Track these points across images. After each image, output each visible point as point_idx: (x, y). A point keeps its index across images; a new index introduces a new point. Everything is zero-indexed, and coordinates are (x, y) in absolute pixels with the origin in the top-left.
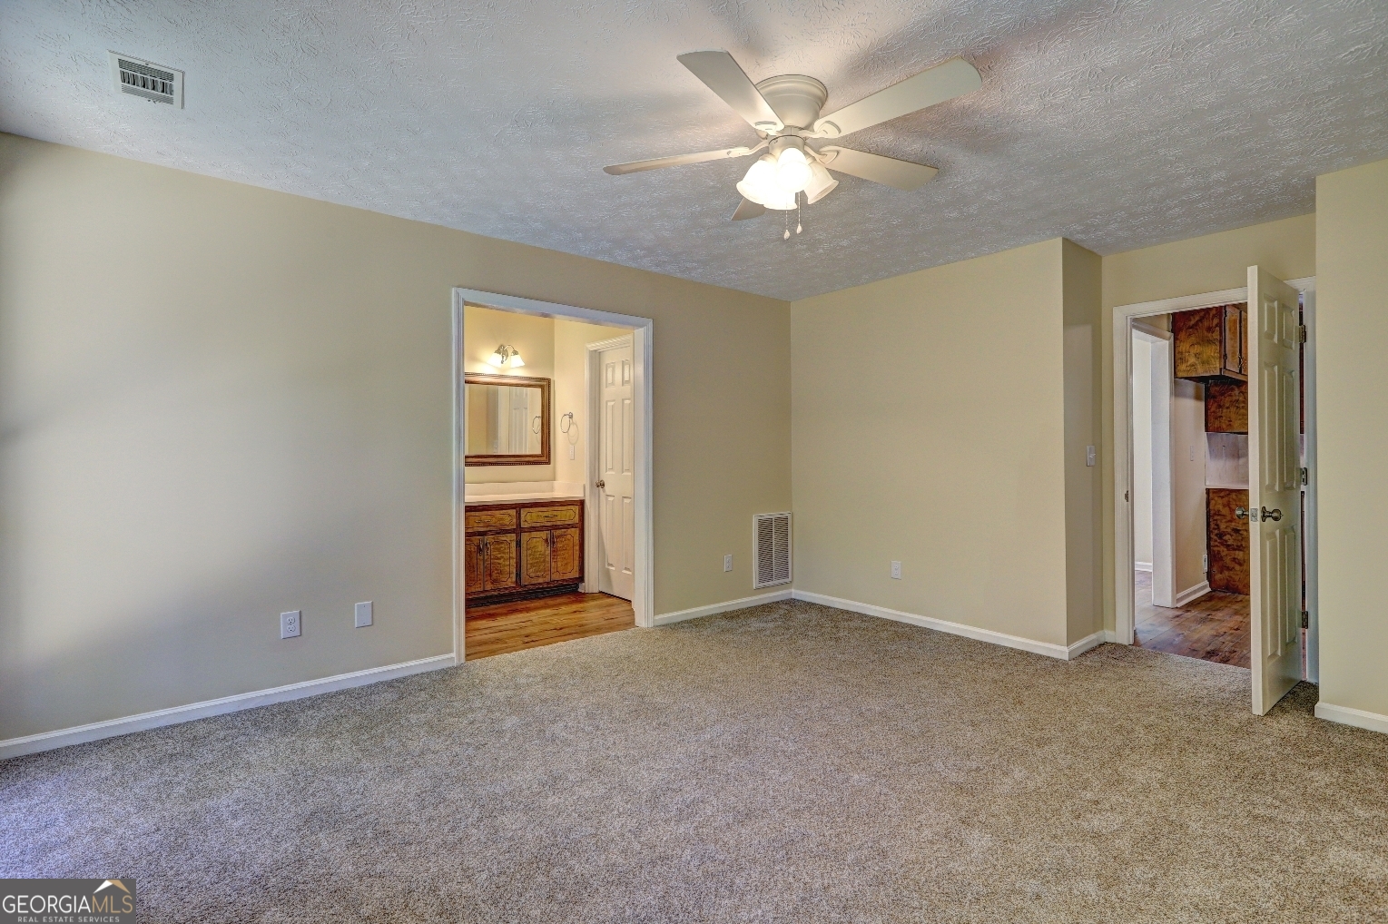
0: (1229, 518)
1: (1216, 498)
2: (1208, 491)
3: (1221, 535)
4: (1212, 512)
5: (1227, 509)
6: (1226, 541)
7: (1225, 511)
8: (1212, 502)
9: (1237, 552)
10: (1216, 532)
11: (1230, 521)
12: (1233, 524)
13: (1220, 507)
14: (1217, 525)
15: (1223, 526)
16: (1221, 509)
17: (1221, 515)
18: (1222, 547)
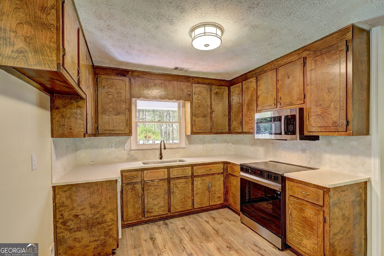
0: (70, 208)
1: (61, 193)
2: (54, 188)
3: (64, 223)
4: (57, 205)
5: (69, 200)
6: (68, 226)
7: (67, 202)
8: (58, 196)
9: (77, 233)
10: (61, 220)
11: (72, 209)
12: (74, 211)
13: (64, 199)
14: (62, 215)
15: (66, 215)
16: (65, 201)
17: (65, 206)
18: (66, 232)
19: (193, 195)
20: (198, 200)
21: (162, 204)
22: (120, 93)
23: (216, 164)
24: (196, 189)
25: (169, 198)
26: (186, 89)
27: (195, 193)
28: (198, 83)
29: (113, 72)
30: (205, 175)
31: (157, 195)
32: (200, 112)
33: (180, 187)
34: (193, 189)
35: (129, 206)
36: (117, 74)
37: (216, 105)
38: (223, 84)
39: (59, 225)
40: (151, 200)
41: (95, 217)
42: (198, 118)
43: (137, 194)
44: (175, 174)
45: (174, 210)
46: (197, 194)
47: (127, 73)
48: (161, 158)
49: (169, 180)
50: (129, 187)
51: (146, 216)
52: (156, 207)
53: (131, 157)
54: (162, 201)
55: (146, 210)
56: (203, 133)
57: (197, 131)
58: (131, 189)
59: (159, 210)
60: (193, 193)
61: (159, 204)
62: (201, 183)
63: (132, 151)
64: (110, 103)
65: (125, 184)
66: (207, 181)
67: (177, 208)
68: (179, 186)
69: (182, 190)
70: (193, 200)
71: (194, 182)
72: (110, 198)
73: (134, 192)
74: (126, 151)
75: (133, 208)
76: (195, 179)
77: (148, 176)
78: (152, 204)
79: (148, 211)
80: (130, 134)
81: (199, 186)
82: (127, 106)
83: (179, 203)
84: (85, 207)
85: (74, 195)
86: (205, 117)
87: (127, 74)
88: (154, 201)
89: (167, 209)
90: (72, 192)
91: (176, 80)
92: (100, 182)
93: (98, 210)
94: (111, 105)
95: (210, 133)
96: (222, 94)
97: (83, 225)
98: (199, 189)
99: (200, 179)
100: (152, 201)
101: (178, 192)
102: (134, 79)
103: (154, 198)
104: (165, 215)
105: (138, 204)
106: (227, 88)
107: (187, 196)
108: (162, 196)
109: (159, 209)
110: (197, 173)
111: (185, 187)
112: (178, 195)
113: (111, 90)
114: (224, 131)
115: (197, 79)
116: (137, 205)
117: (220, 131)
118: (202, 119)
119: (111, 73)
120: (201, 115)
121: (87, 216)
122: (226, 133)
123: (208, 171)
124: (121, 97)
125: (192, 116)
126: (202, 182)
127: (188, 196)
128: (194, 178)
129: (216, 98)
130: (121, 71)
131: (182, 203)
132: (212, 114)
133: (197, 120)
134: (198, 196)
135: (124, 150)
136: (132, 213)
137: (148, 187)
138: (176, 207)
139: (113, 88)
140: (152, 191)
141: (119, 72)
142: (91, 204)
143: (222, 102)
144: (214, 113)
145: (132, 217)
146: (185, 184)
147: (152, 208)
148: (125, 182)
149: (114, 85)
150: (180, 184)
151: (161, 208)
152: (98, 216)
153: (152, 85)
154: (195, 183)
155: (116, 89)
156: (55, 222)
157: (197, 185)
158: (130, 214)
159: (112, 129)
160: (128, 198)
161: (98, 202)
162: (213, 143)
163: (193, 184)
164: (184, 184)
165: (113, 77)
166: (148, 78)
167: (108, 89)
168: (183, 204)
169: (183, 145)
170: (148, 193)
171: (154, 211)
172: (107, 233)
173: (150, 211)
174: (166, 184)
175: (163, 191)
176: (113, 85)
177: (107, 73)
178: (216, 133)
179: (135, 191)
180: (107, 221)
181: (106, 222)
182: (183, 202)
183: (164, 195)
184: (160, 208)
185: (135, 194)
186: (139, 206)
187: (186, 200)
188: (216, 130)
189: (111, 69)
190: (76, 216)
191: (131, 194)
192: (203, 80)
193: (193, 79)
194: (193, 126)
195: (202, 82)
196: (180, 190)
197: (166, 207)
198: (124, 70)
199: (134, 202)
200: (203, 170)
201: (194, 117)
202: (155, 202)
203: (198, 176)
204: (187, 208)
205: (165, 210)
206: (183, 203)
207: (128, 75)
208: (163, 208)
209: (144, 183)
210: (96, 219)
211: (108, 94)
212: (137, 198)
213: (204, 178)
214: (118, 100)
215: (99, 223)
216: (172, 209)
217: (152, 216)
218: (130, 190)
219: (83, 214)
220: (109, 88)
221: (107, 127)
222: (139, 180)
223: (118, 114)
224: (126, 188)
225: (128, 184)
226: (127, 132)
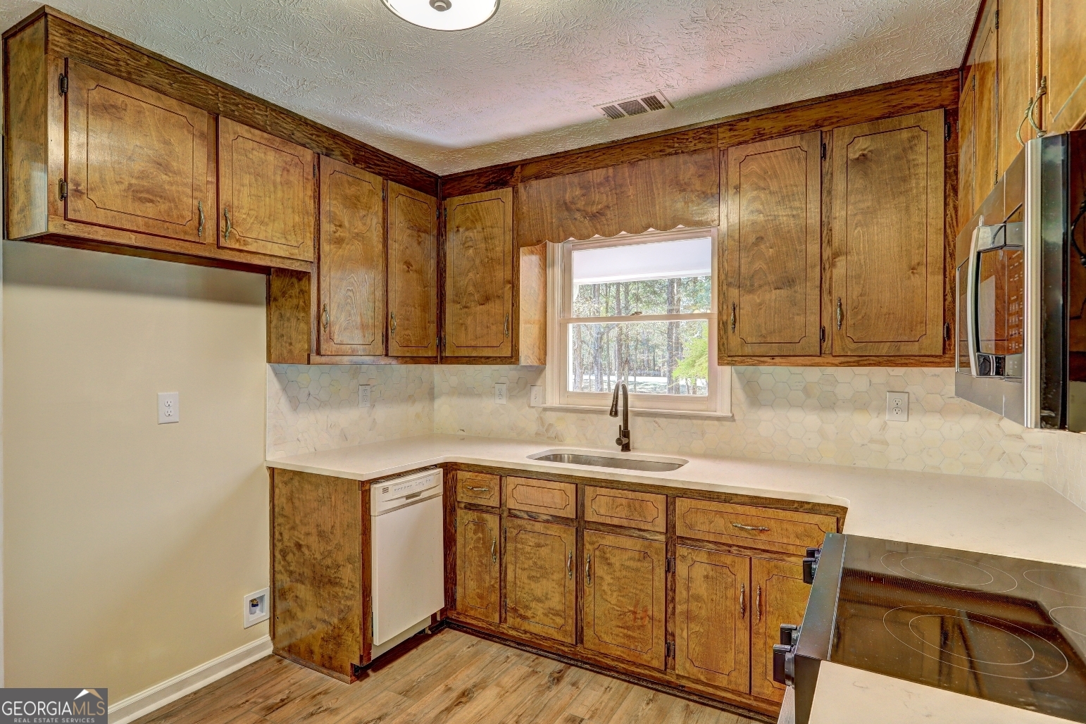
0: (291, 523)
1: (279, 486)
2: (272, 470)
4: (276, 510)
6: (289, 564)
7: (288, 509)
8: (277, 491)
9: (299, 586)
10: (280, 546)
11: (294, 529)
12: (296, 533)
13: (284, 500)
14: (281, 535)
15: (286, 537)
16: (284, 505)
17: (285, 516)
18: (285, 574)
19: (669, 616)
20: (692, 645)
21: (556, 602)
22: (491, 239)
23: (796, 510)
24: (685, 593)
25: (579, 592)
26: (700, 176)
27: (679, 609)
28: (760, 136)
29: (479, 183)
30: (731, 546)
31: (541, 567)
32: (765, 267)
33: (617, 565)
34: (670, 591)
35: (468, 573)
36: (488, 187)
37: (859, 217)
38: (910, 103)
39: (278, 556)
40: (523, 576)
41: (324, 561)
42: (751, 291)
43: (486, 542)
44: (602, 511)
45: (595, 645)
46: (689, 617)
47: (510, 174)
48: (626, 448)
49: (579, 523)
50: (471, 516)
51: (510, 621)
52: (538, 608)
53: (547, 430)
54: (557, 594)
55: (510, 604)
56: (777, 360)
57: (748, 350)
58: (474, 525)
59: (547, 621)
60: (674, 608)
61: (547, 599)
62: (707, 577)
63: (548, 413)
64: (469, 271)
65: (463, 505)
66: (739, 577)
67: (607, 639)
68: (616, 561)
69: (625, 577)
70: (669, 637)
71: (678, 562)
72: (348, 526)
73: (481, 535)
74: (534, 410)
75: (478, 581)
76: (682, 550)
77: (520, 496)
78: (526, 590)
79: (515, 610)
80: (513, 360)
81: (700, 588)
82: (508, 276)
83: (614, 623)
84: (310, 530)
85: (297, 495)
86: (790, 286)
87: (511, 178)
88: (533, 585)
89: (570, 627)
90: (294, 489)
91: (661, 151)
92: (333, 479)
93: (329, 548)
94: (471, 275)
95: (817, 360)
96: (898, 158)
97: (308, 572)
98: (698, 598)
99: (703, 556)
100: (526, 581)
101: (612, 581)
102: (525, 187)
103: (534, 574)
104: (567, 646)
105: (491, 578)
106: (936, 120)
107: (646, 611)
108: (556, 576)
109: (545, 615)
110: (691, 527)
111: (637, 570)
112: (612, 595)
113: (471, 234)
114: (914, 349)
115: (751, 124)
116: (487, 578)
117: (884, 349)
118: (773, 296)
119: (475, 187)
120: (771, 278)
121: (313, 554)
122: (927, 359)
123: (744, 534)
124: (493, 249)
125: (725, 287)
126: (711, 573)
127: (650, 613)
128: (678, 546)
129: (859, 183)
130: (496, 173)
131: (626, 631)
132: (833, 265)
133: (747, 303)
134: (695, 627)
135: (530, 407)
136: (476, 597)
137: (516, 531)
138: (603, 635)
139: (475, 228)
140: (528, 549)
141: (491, 176)
142: (319, 529)
143: (902, 199)
144: (841, 262)
145: (476, 610)
146: (639, 560)
147: (527, 603)
148: (462, 497)
149: (478, 217)
150: (616, 551)
151: (554, 618)
152: (329, 562)
153: (577, 193)
154: (681, 569)
155: (483, 229)
156: (273, 546)
157: (689, 579)
158: (471, 596)
159: (473, 343)
160: (468, 549)
161: (330, 527)
163: (670, 568)
164: (631, 559)
165: (477, 196)
166: (565, 172)
167: (467, 233)
168: (629, 637)
169: (722, 407)
170: (516, 549)
171: (533, 617)
172: (344, 614)
173: (522, 611)
174: (569, 537)
175: (561, 560)
176: (476, 220)
177: (465, 188)
178: (856, 359)
179: (483, 532)
180: (343, 582)
181: (341, 585)
182: (628, 628)
183: (561, 575)
184: (551, 615)
185: (484, 543)
186: (492, 583)
187: (639, 622)
188: (854, 346)
189: (473, 175)
190: (299, 546)
191: (475, 537)
192: (783, 115)
193: (730, 130)
194: (730, 327)
195: (780, 126)
196: (618, 574)
197: (570, 621)
198: (502, 169)
199: (480, 566)
200: (720, 523)
201: (734, 292)
202: (539, 588)
203: (694, 543)
204: (646, 657)
205: (564, 628)
206: (630, 633)
207: (513, 180)
208: (560, 621)
209: (505, 513)
210: (326, 570)
211: (466, 245)
212: (488, 555)
213: (728, 560)
214: (486, 260)
215: (330, 582)
216: (588, 634)
217: (526, 632)
218: (471, 526)
219: (308, 547)
220: (467, 229)
221: (463, 340)
222: (494, 502)
223: (486, 299)
224: (463, 517)
225: (470, 507)
226: (507, 352)
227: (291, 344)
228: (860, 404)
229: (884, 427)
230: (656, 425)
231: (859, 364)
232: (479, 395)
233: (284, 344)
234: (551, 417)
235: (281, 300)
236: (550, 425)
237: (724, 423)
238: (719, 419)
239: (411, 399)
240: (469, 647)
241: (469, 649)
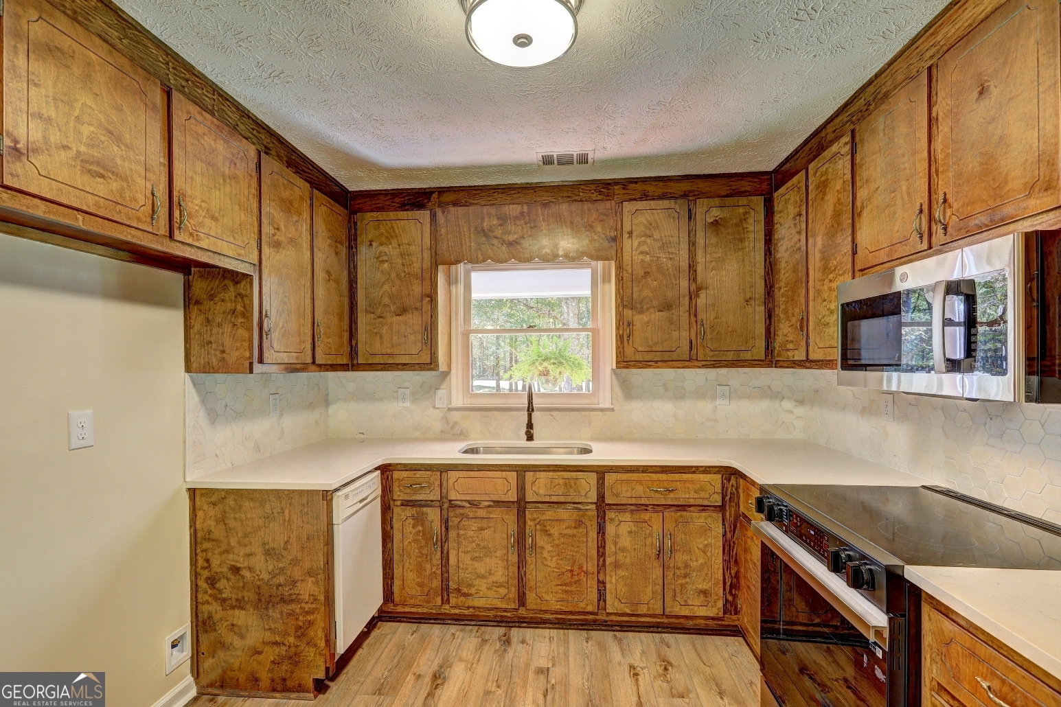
0: (224, 546)
1: (205, 507)
2: (193, 492)
3: (212, 581)
4: (200, 535)
5: (222, 526)
6: (220, 591)
7: (218, 532)
8: (200, 514)
9: (237, 612)
10: (206, 574)
11: (227, 551)
12: (231, 556)
13: (212, 523)
14: (207, 561)
15: (215, 562)
16: (213, 528)
17: (213, 540)
18: (214, 603)
19: (601, 567)
20: (619, 587)
21: (499, 575)
22: (408, 255)
23: (694, 472)
24: (613, 548)
25: (521, 563)
26: (601, 221)
27: (608, 561)
28: (645, 197)
29: (393, 202)
30: (647, 505)
31: (484, 548)
32: (650, 294)
33: (556, 534)
34: (601, 547)
35: (407, 565)
36: (403, 207)
37: (714, 264)
38: (743, 189)
39: (202, 584)
40: (467, 559)
41: (274, 580)
42: (641, 312)
43: (427, 535)
44: (542, 492)
45: (537, 604)
46: (617, 565)
47: (426, 199)
48: (530, 437)
49: (521, 506)
50: (409, 511)
51: (453, 601)
52: (481, 584)
53: (452, 428)
54: (500, 569)
55: (453, 585)
56: (660, 364)
57: (639, 357)
58: (413, 519)
59: (491, 594)
60: (604, 561)
61: (490, 574)
62: (630, 532)
63: (453, 413)
64: (384, 284)
65: (399, 503)
66: (655, 527)
67: (547, 597)
68: (555, 531)
69: (563, 543)
70: (602, 584)
71: (607, 524)
72: (308, 539)
73: (420, 528)
74: (438, 411)
75: (418, 571)
76: (610, 514)
77: (459, 488)
78: (470, 570)
79: (458, 590)
80: (432, 366)
81: (626, 541)
82: (427, 289)
83: (554, 583)
84: (253, 550)
85: (232, 515)
86: (669, 310)
87: (428, 202)
88: (476, 565)
89: (513, 594)
90: (227, 509)
91: (568, 197)
92: (286, 493)
93: (281, 565)
94: (386, 287)
95: (687, 363)
96: (737, 225)
97: (249, 595)
98: (623, 550)
99: (627, 516)
100: (469, 562)
101: (551, 549)
102: (443, 212)
103: (478, 555)
104: (509, 612)
105: (432, 565)
106: (759, 201)
107: (581, 568)
108: (499, 553)
109: (489, 589)
110: (617, 495)
111: (574, 536)
112: (552, 560)
113: (386, 250)
114: (748, 356)
115: (639, 187)
116: (428, 566)
117: (730, 356)
118: (657, 316)
119: (389, 205)
120: (655, 303)
121: (257, 575)
122: (755, 362)
123: (658, 495)
124: (410, 265)
125: (621, 309)
126: (634, 529)
127: (585, 569)
128: (607, 512)
129: (713, 240)
130: (411, 195)
131: (564, 588)
132: (697, 296)
133: (639, 320)
134: (621, 573)
135: (434, 407)
136: (416, 586)
137: (458, 520)
138: (544, 595)
139: (391, 244)
140: (471, 533)
141: (406, 198)
142: (267, 547)
143: (740, 253)
144: (702, 294)
145: (416, 598)
146: (575, 528)
147: (471, 582)
148: (399, 496)
149: (393, 234)
150: (555, 524)
151: (498, 589)
152: (281, 579)
153: (494, 223)
154: (610, 529)
155: (399, 245)
156: (195, 575)
157: (617, 536)
158: (410, 586)
159: (389, 351)
160: (406, 543)
161: (282, 543)
162: (714, 398)
163: (601, 531)
164: (567, 528)
165: (392, 215)
166: (483, 203)
167: (381, 248)
168: (566, 592)
169: (605, 401)
170: (458, 536)
171: (477, 593)
172: (302, 630)
173: (465, 590)
174: (511, 518)
175: (503, 539)
176: (392, 237)
177: (378, 205)
178: (713, 362)
179: (423, 525)
180: (302, 597)
181: (299, 601)
182: (566, 585)
183: (504, 551)
184: (494, 588)
185: (424, 535)
186: (433, 571)
187: (576, 578)
188: (712, 353)
189: (387, 194)
190: (236, 570)
191: (414, 531)
192: (661, 184)
193: (624, 188)
194: (625, 339)
195: (659, 192)
196: (557, 542)
197: (513, 589)
198: (418, 192)
199: (420, 557)
200: (640, 490)
201: (628, 313)
202: (481, 568)
203: (621, 507)
204: (582, 605)
205: (507, 597)
206: (568, 588)
207: (430, 204)
208: (503, 591)
209: (447, 506)
210: (277, 588)
211: (381, 259)
212: (429, 546)
213: (646, 516)
214: (403, 274)
215: (283, 600)
216: (531, 598)
217: (469, 608)
218: (410, 521)
219: (250, 569)
220: (381, 244)
221: (377, 347)
222: (435, 496)
223: (403, 311)
224: (400, 514)
225: (406, 503)
226: (426, 359)
227: (223, 352)
228: (700, 394)
229: (715, 409)
230: (552, 418)
231: (714, 366)
232: (381, 399)
233: (213, 352)
234: (455, 416)
235: (208, 304)
236: (455, 423)
237: (606, 413)
238: (602, 410)
239: (311, 406)
240: (412, 634)
241: (414, 636)
